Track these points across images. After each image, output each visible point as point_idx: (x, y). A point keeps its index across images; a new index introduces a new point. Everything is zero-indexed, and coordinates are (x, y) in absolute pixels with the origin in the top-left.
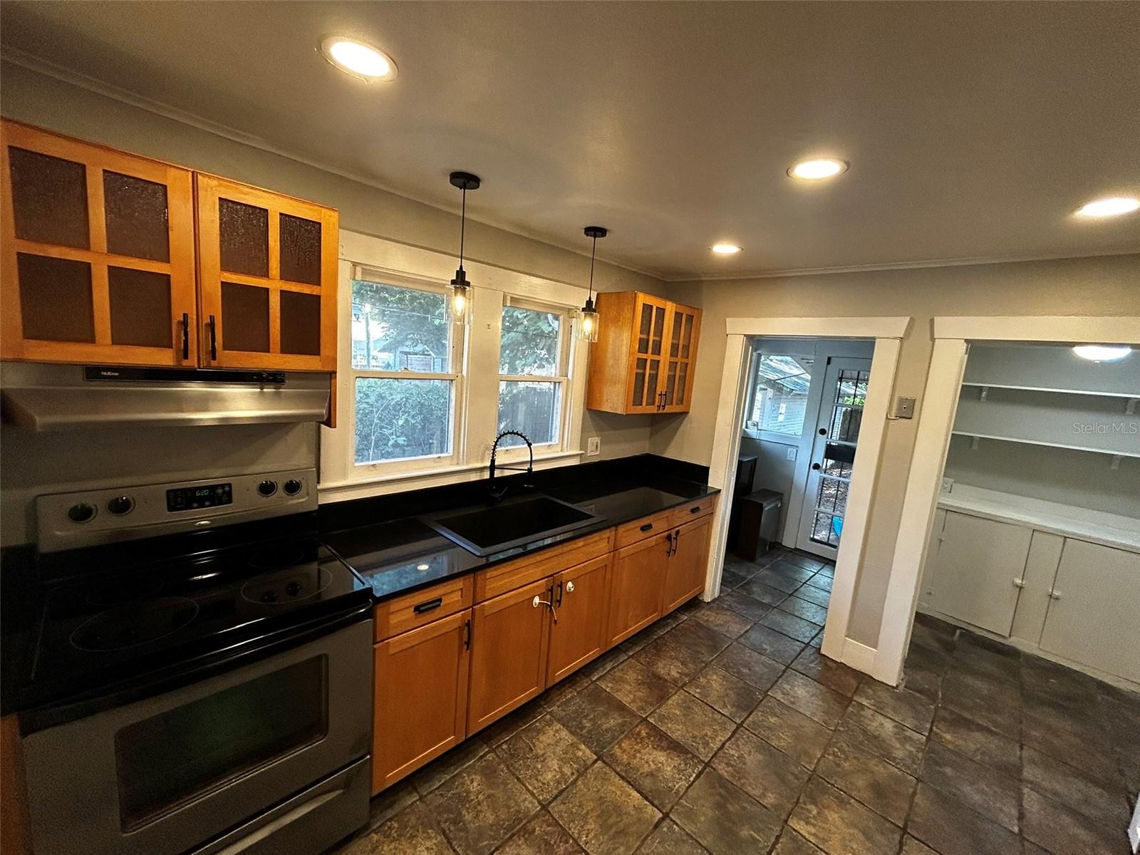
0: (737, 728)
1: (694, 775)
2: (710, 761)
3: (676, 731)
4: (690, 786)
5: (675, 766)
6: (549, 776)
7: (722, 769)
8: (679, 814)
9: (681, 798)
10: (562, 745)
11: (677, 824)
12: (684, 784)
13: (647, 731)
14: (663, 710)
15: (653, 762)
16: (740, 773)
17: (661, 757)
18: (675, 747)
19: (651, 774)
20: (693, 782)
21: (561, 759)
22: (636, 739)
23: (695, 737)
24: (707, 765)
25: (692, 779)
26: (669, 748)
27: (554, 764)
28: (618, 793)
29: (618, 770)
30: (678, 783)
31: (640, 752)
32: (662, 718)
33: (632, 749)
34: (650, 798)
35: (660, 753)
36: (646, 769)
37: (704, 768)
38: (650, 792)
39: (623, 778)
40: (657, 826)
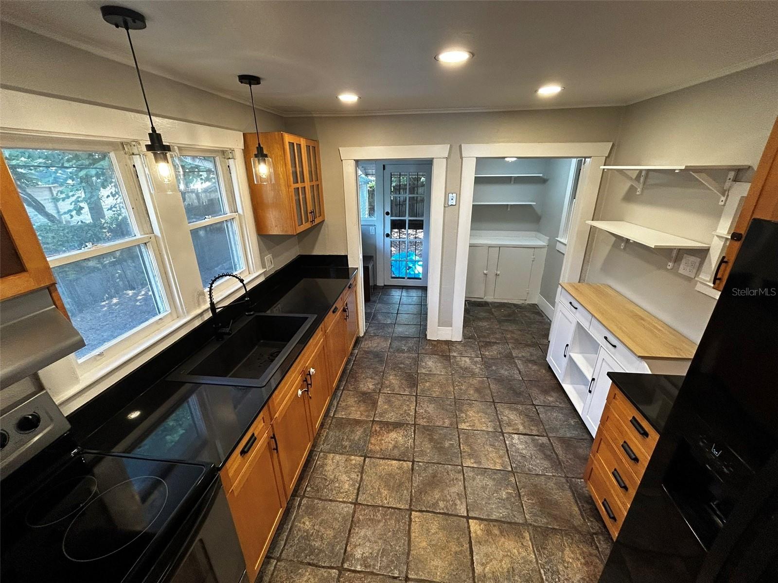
0: (416, 398)
1: (413, 433)
2: (415, 422)
3: (391, 417)
4: (414, 440)
5: (402, 435)
6: (347, 486)
7: (422, 422)
8: (418, 456)
9: (414, 448)
10: (342, 464)
11: (420, 462)
12: (411, 441)
13: (379, 426)
14: (379, 410)
15: (391, 440)
16: (430, 419)
17: (393, 435)
18: (397, 426)
19: (395, 447)
20: (414, 436)
21: (346, 473)
22: (376, 434)
23: (402, 414)
24: (415, 425)
25: (413, 436)
26: (394, 428)
27: (344, 478)
28: (386, 467)
29: (378, 456)
30: (408, 442)
31: (382, 440)
32: (381, 415)
33: (377, 440)
34: (402, 459)
35: (392, 434)
36: (391, 446)
37: (415, 427)
38: (400, 455)
39: (383, 459)
40: (413, 469)
